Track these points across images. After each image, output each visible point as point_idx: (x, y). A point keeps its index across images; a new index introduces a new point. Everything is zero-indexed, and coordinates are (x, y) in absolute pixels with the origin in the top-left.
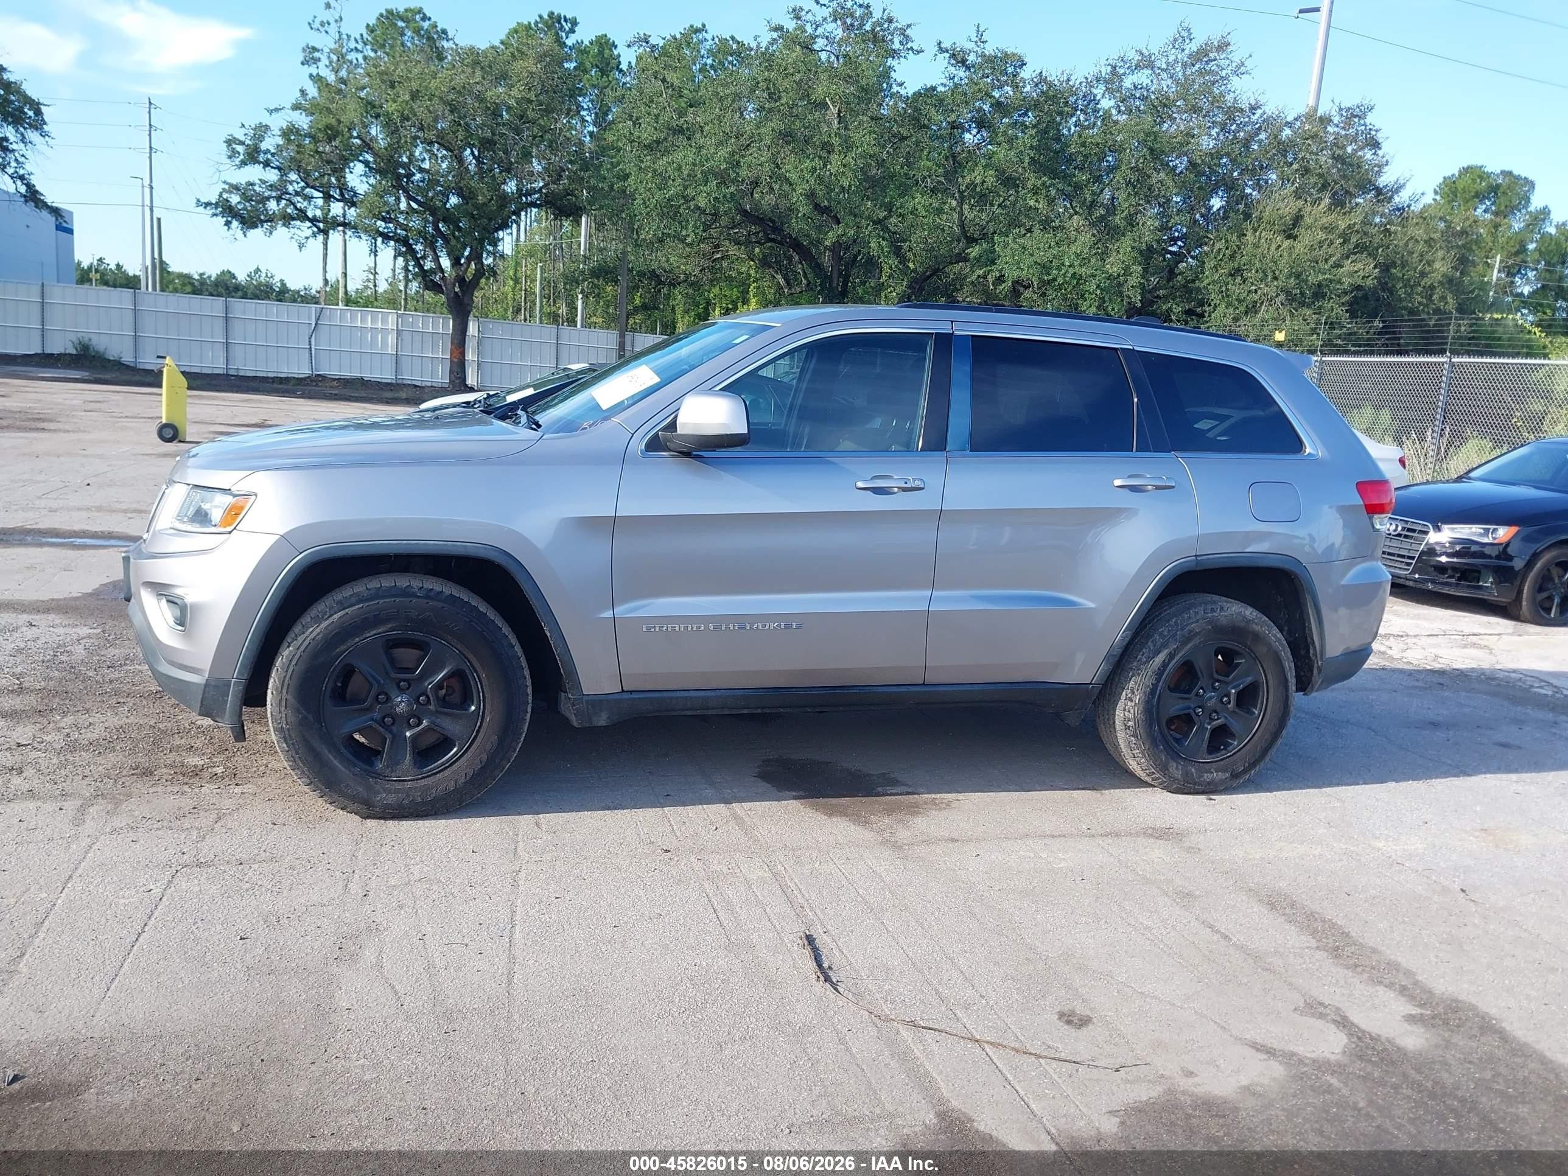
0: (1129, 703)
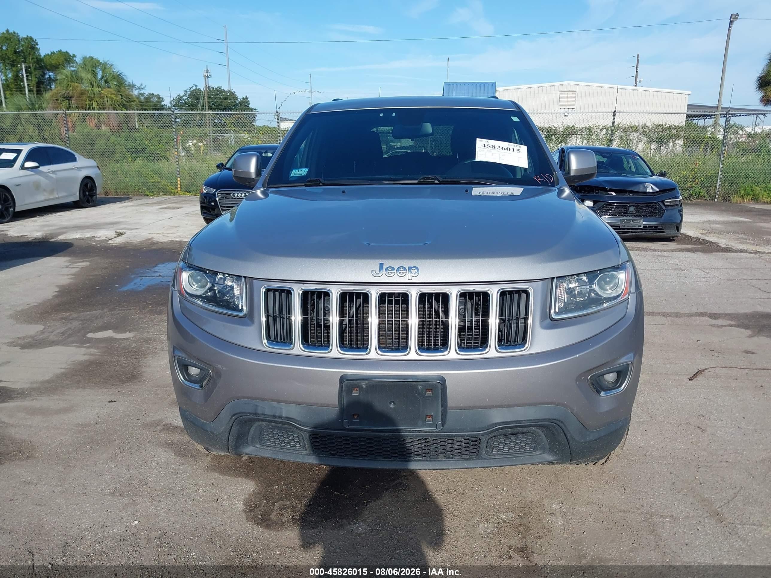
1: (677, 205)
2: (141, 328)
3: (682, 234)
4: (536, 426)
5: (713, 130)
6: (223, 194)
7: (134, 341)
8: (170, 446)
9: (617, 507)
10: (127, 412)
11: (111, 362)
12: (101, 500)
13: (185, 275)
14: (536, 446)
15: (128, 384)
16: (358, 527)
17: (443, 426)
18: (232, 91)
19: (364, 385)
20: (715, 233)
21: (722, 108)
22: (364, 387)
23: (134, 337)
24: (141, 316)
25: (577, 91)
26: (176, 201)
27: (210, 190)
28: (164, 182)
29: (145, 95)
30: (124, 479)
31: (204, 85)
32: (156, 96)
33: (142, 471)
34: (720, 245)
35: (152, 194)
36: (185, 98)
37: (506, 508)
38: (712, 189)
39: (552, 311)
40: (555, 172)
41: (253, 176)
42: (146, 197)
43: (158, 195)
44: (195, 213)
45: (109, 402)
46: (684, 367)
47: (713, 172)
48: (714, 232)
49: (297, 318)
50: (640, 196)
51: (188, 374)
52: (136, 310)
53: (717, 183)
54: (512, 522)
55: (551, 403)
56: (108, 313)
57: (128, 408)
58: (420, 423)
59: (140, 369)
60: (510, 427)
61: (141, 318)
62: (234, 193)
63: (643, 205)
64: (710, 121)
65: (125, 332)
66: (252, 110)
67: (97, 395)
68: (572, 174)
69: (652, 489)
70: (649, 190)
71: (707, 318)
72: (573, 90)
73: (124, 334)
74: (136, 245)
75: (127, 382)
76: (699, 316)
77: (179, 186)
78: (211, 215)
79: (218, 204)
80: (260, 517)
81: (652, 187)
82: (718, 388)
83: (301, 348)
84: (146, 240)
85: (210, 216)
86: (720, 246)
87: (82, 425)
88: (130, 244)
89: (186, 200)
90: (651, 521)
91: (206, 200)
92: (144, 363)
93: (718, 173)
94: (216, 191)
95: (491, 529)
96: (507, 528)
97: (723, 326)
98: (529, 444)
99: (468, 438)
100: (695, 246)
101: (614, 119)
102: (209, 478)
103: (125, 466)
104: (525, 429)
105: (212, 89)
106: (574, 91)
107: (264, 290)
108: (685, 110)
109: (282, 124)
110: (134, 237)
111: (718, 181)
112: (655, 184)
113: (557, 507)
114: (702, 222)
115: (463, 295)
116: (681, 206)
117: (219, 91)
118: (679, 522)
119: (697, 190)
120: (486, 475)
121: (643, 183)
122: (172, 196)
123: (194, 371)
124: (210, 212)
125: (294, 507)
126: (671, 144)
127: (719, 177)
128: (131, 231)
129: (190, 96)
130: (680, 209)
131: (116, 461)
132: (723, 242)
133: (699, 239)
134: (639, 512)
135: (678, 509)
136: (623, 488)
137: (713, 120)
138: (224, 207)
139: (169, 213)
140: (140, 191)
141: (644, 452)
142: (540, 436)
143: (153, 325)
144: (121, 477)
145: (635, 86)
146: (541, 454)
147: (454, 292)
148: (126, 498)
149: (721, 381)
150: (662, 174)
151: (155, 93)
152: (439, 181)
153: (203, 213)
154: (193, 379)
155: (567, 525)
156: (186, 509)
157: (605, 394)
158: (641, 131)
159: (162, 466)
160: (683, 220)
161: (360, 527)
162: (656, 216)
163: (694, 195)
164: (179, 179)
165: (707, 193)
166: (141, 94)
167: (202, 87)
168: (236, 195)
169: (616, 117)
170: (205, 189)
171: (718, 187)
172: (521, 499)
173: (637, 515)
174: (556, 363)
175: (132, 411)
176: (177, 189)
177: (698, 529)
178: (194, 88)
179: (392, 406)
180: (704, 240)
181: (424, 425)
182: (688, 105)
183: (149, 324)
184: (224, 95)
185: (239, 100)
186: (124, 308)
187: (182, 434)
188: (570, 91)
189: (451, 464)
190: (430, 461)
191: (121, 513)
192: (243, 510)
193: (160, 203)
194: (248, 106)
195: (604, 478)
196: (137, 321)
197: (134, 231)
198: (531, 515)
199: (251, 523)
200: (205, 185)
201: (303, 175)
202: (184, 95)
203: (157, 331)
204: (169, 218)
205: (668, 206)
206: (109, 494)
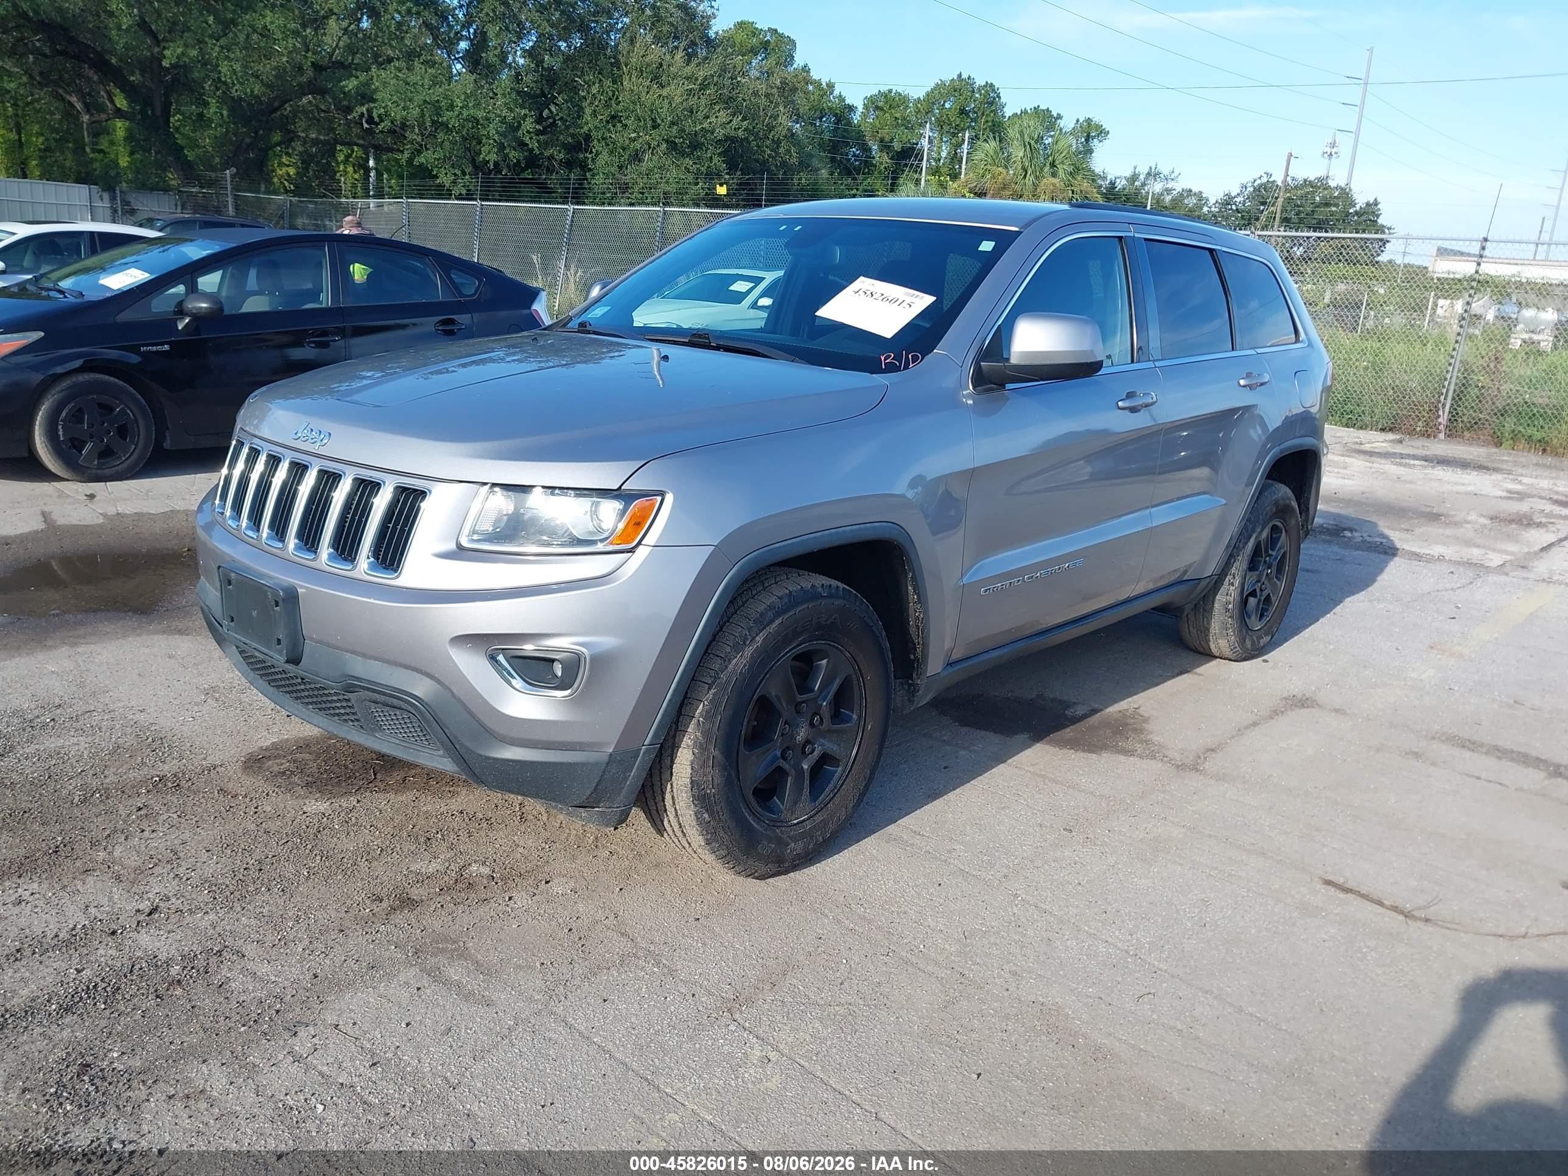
0: (1231, 588)
9: (630, 927)
14: (431, 739)
18: (1347, 188)
19: (233, 577)
22: (233, 580)
29: (1175, 192)
32: (1195, 194)
36: (1239, 199)
39: (465, 534)
55: (416, 669)
58: (273, 646)
66: (1381, 229)
95: (430, 870)
98: (419, 731)
99: (335, 691)
113: (560, 891)
115: (358, 482)
136: (697, 917)
147: (347, 475)
166: (1166, 190)
178: (1264, 180)
179: (254, 614)
181: (276, 650)
184: (1324, 197)
185: (1358, 207)
194: (1375, 222)
198: (505, 883)
202: (1238, 195)
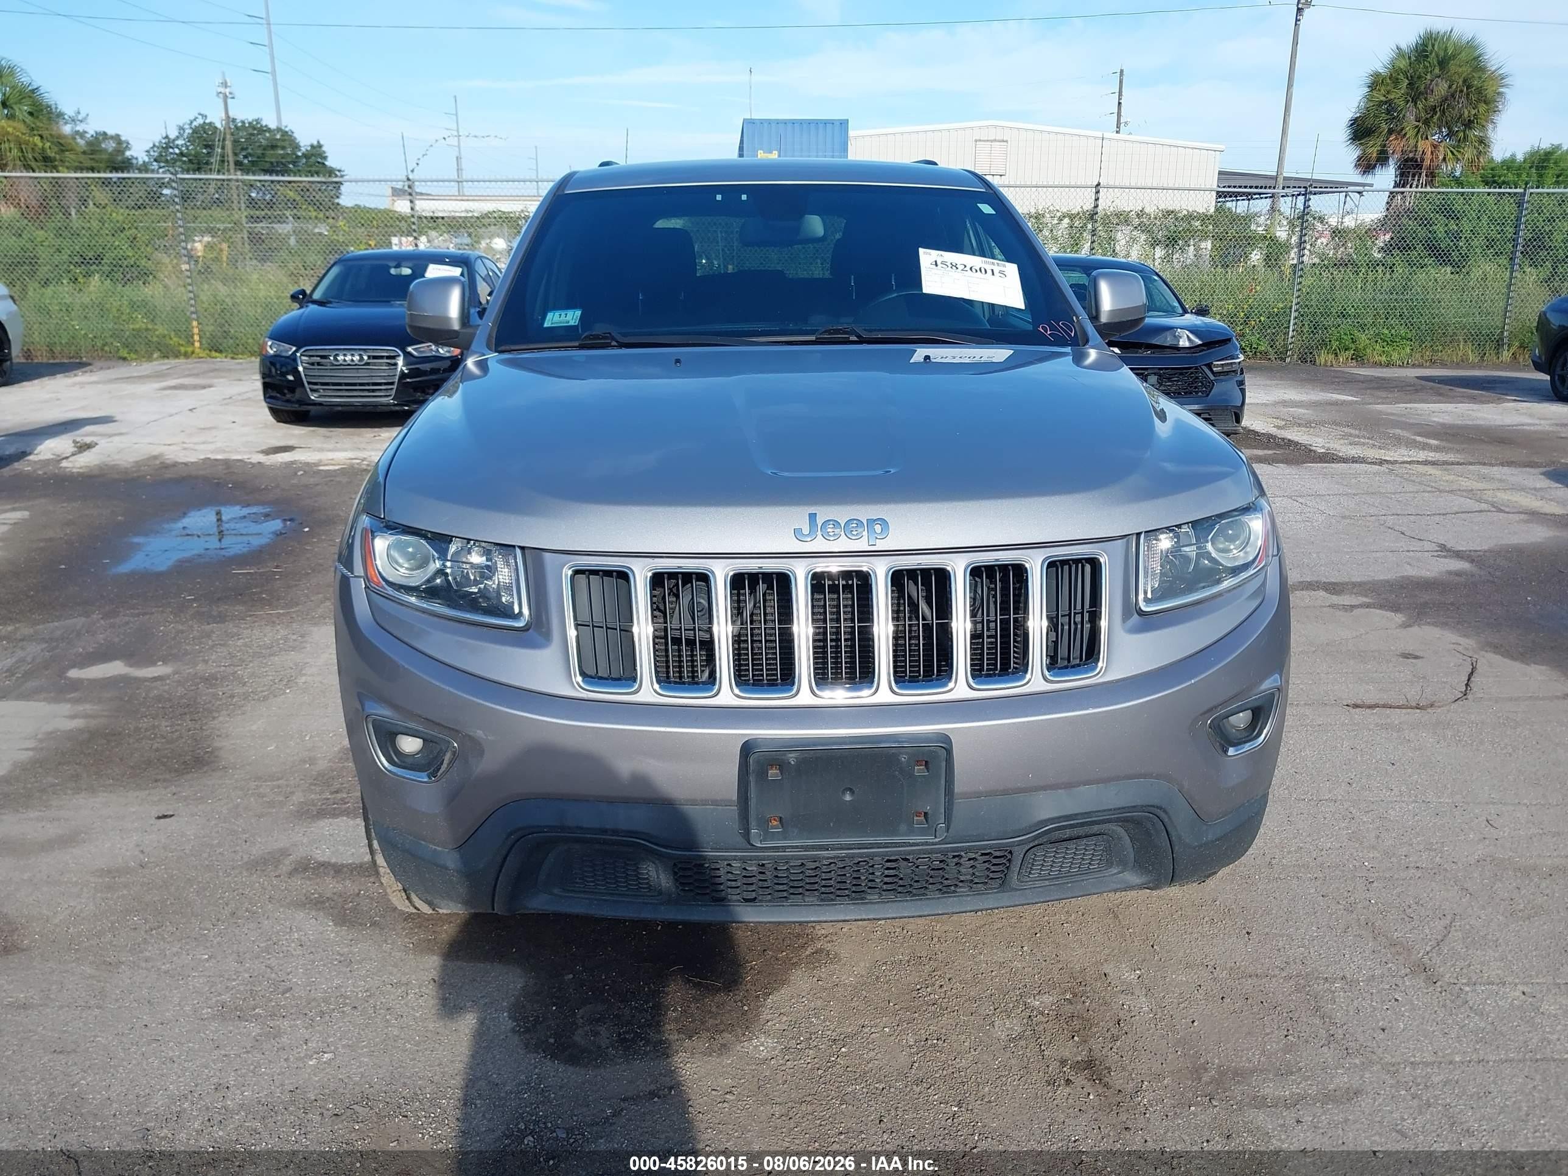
1: (1233, 371)
2: (186, 653)
3: (1244, 428)
4: (1117, 820)
5: (1269, 222)
6: (313, 356)
7: (179, 681)
8: (319, 906)
9: (1242, 969)
10: (204, 837)
11: (137, 729)
12: (199, 1032)
13: (381, 544)
14: (1112, 857)
15: (189, 776)
16: (757, 1046)
17: (947, 831)
18: (287, 129)
19: (792, 758)
20: (1299, 425)
21: (1285, 179)
22: (793, 763)
23: (175, 673)
24: (181, 627)
25: (1009, 140)
26: (195, 372)
27: (282, 348)
28: (161, 330)
29: (88, 136)
30: (238, 982)
31: (223, 115)
32: (112, 137)
33: (273, 962)
34: (1314, 448)
35: (134, 356)
36: (180, 142)
37: (1036, 986)
38: (1280, 339)
39: (1141, 597)
40: (1077, 318)
41: (456, 326)
42: (121, 361)
43: (149, 358)
44: (245, 396)
45: (159, 818)
46: (1302, 689)
47: (1281, 305)
48: (1297, 423)
49: (643, 629)
50: (1168, 354)
51: (398, 753)
52: (165, 615)
53: (1289, 327)
54: (1055, 1013)
55: (1144, 776)
56: (102, 622)
57: (203, 829)
58: (903, 827)
59: (209, 743)
60: (1072, 826)
61: (182, 632)
62: (338, 355)
63: (1173, 372)
64: (1261, 205)
65: (153, 663)
66: (331, 172)
67: (126, 804)
68: (1104, 319)
69: (1297, 929)
70: (1184, 343)
71: (1322, 593)
72: (1001, 138)
73: (151, 669)
74: (126, 471)
75: (188, 773)
76: (1307, 589)
77: (196, 338)
78: (288, 401)
79: (301, 379)
80: (552, 1041)
81: (1188, 336)
82: (1371, 727)
83: (655, 691)
84: (148, 459)
85: (284, 404)
86: (1315, 452)
87: (109, 872)
88: (114, 468)
89: (216, 370)
90: (1309, 991)
91: (273, 370)
92: (213, 728)
93: (1291, 308)
94: (296, 351)
95: (1018, 1029)
96: (1050, 1025)
97: (1353, 607)
98: (1098, 855)
99: (988, 851)
100: (1270, 452)
101: (1097, 200)
102: (422, 967)
103: (231, 954)
104: (1096, 828)
105: (240, 124)
106: (1003, 141)
107: (570, 572)
108: (1213, 182)
109: (417, 202)
110: (119, 452)
111: (1292, 324)
112: (1194, 331)
113: (1132, 977)
114: (1272, 405)
115: (975, 572)
116: (1242, 373)
117: (256, 129)
118: (1358, 988)
119: (1253, 339)
120: (982, 923)
121: (1170, 328)
122: (182, 360)
123: (410, 745)
124: (284, 395)
125: (617, 1016)
126: (1192, 248)
127: (1293, 315)
128: (109, 440)
129: (191, 139)
130: (1240, 379)
131: (208, 945)
132: (1319, 442)
133: (1274, 437)
134: (1284, 974)
135: (1352, 965)
136: (1244, 932)
137: (1269, 201)
138: (316, 384)
139: (187, 399)
140: (107, 348)
141: (1268, 859)
142: (1120, 839)
143: (213, 646)
144: (228, 979)
145: (1117, 132)
146: (1119, 873)
147: (958, 568)
148: (252, 1022)
149: (1373, 714)
150: (1202, 312)
151: (111, 132)
152: (859, 336)
153: (267, 397)
154: (409, 761)
155: (1159, 1010)
156: (390, 1036)
157: (1237, 751)
158: (1136, 222)
159: (313, 950)
160: (1247, 401)
161: (762, 1045)
162: (1197, 393)
163: (1248, 349)
164: (195, 323)
165: (1271, 346)
166: (78, 133)
167: (216, 118)
168: (341, 358)
169: (1101, 195)
170: (271, 347)
171: (1291, 334)
172: (1061, 966)
173: (1281, 981)
174: (1157, 698)
175: (213, 834)
176: (193, 344)
177: (1396, 1000)
178: (200, 121)
179: (848, 797)
180: (1283, 439)
181: (911, 831)
182: (1220, 173)
183: (201, 643)
184: (268, 139)
185: (303, 149)
186: (137, 611)
187: (339, 879)
188: (995, 140)
189: (951, 904)
190: (912, 900)
191: (250, 1055)
192: (513, 1030)
193: (158, 376)
194: (324, 164)
195: (1206, 913)
196: (174, 639)
197: (116, 439)
198: (1088, 997)
199: (535, 1055)
200: (271, 338)
201: (572, 323)
202: (178, 137)
203: (225, 658)
204: (190, 410)
205: (1220, 373)
206: (213, 1018)
